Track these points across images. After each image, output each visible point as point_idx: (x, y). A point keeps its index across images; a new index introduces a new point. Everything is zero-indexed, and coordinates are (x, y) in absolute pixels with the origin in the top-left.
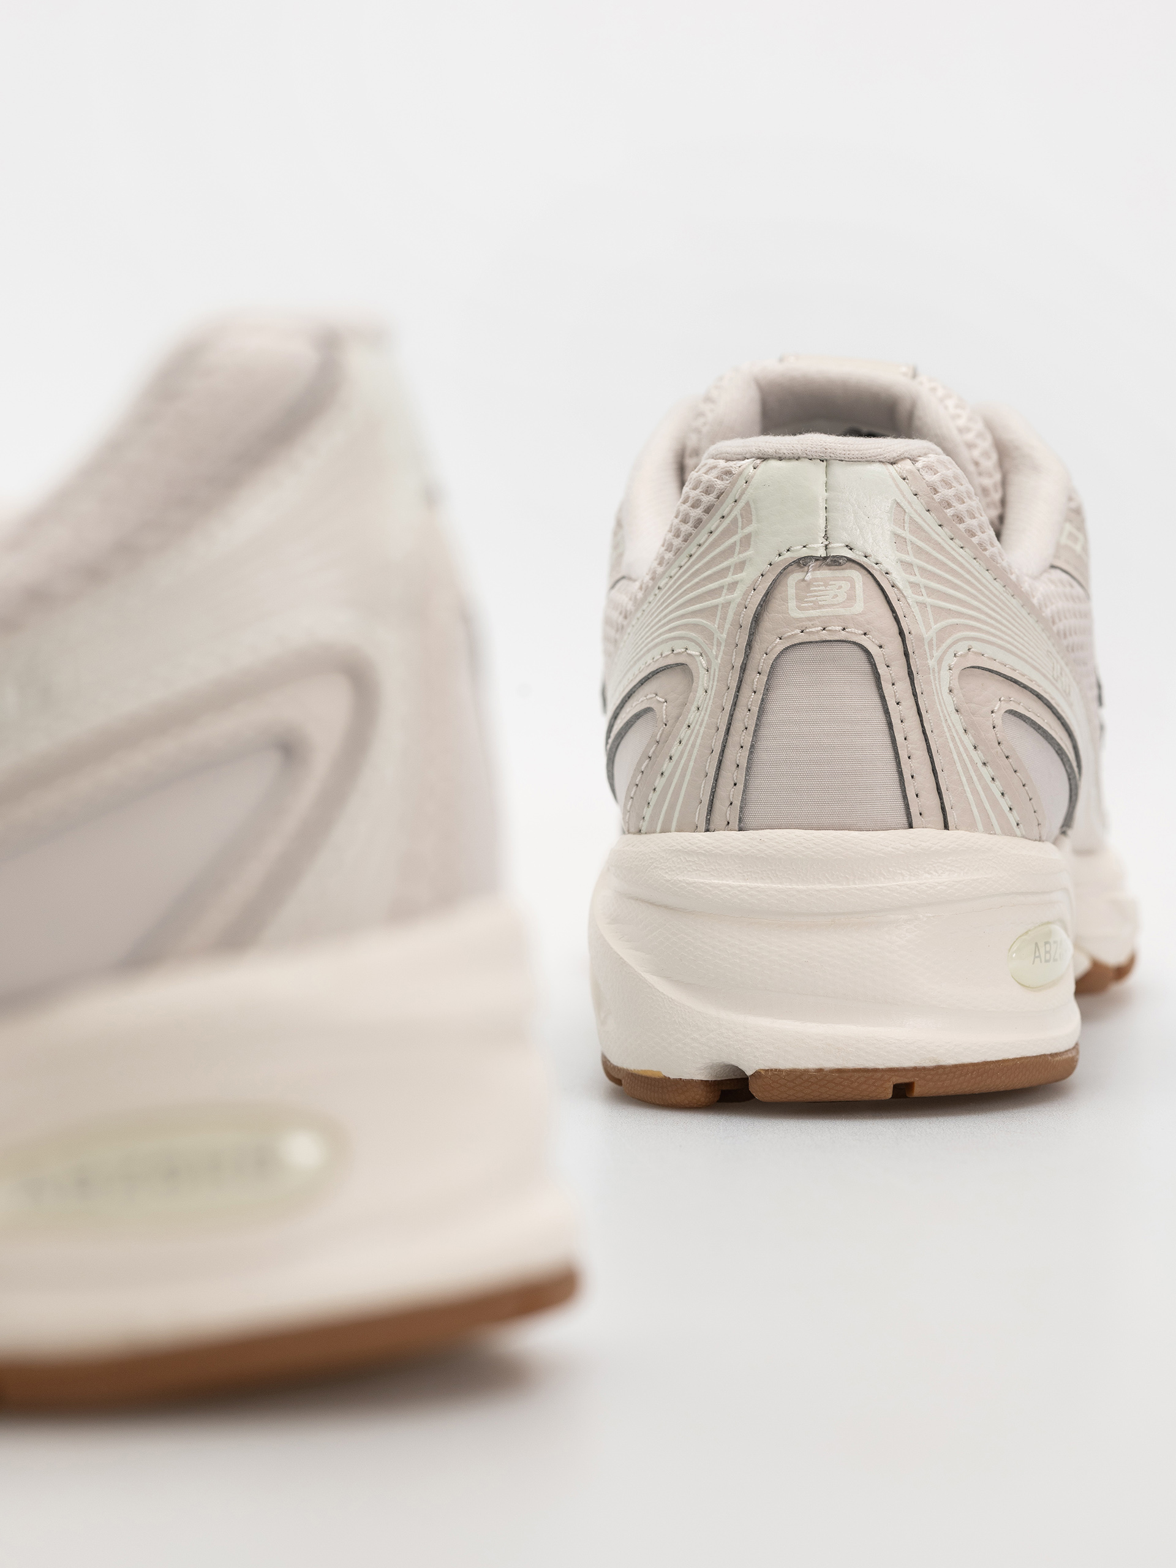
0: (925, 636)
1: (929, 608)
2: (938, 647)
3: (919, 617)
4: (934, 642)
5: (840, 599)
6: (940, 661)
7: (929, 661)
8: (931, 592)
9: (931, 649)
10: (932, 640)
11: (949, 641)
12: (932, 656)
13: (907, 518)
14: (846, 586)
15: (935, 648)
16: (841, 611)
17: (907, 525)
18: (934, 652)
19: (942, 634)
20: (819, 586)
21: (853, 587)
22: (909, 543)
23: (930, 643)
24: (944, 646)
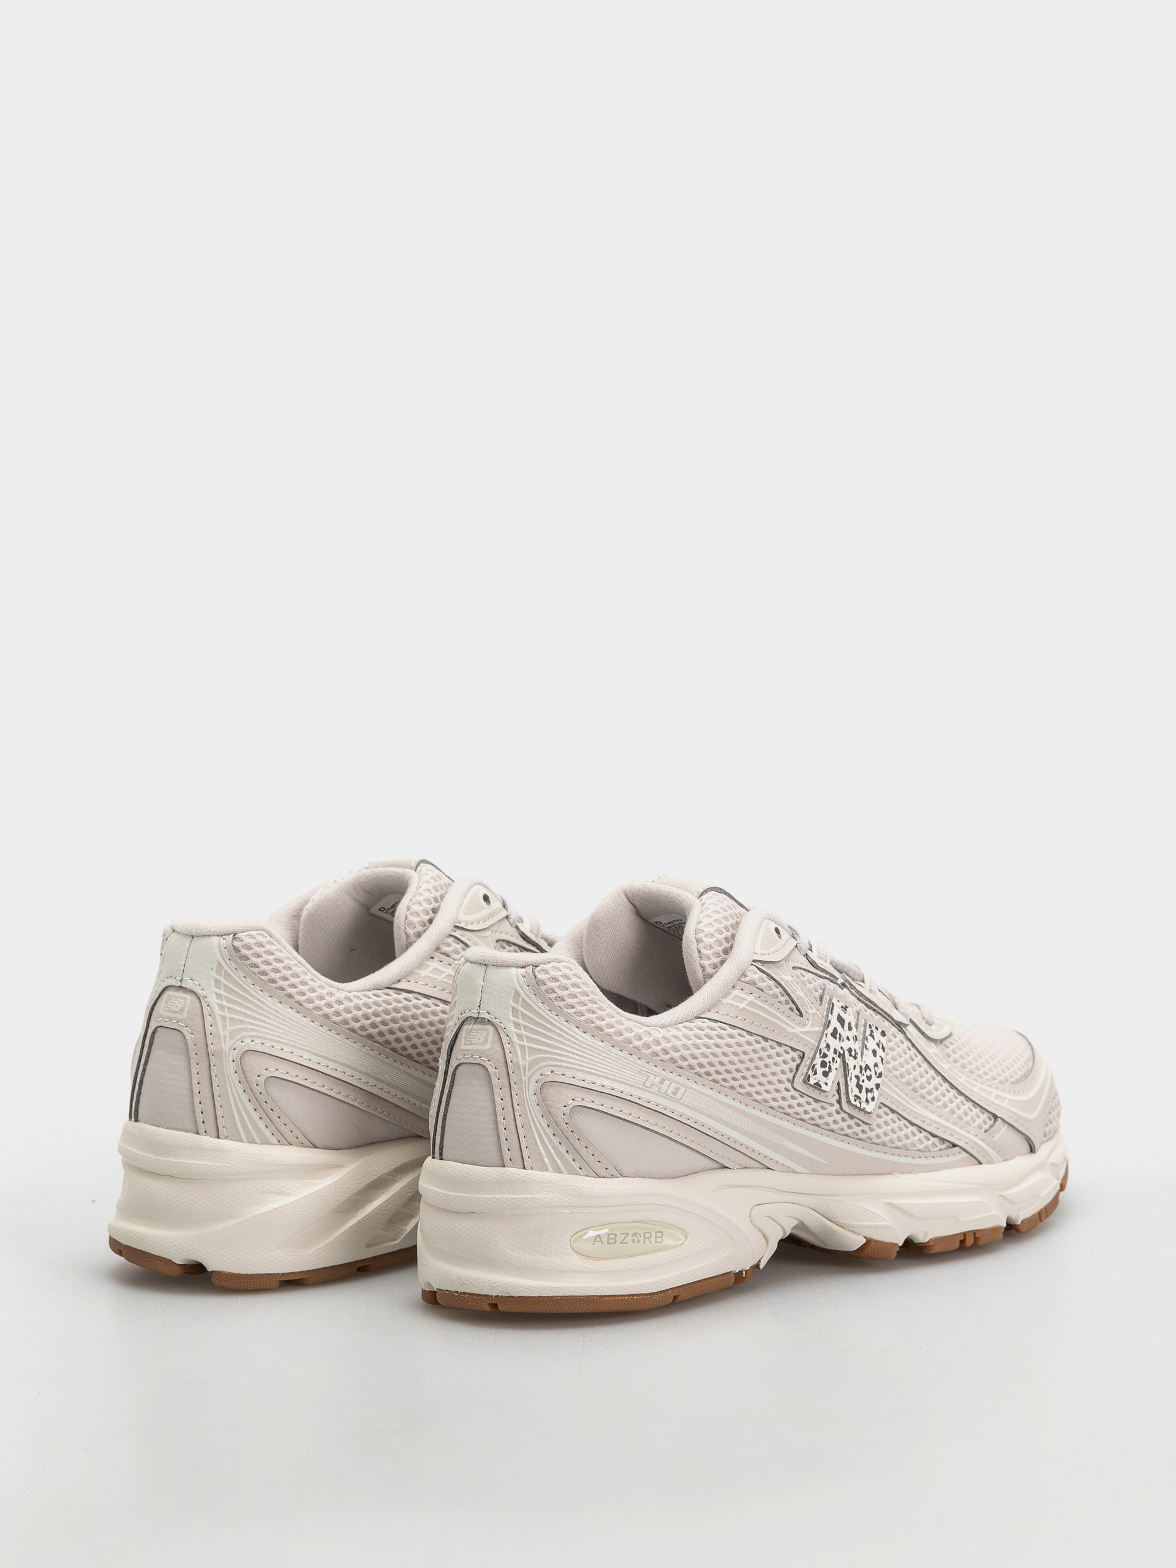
0: (521, 1063)
1: (526, 1049)
2: (529, 1070)
3: (519, 1054)
4: (527, 1066)
5: (481, 1041)
6: (529, 1079)
7: (523, 1078)
8: (529, 1039)
9: (525, 1072)
10: (525, 1066)
11: (536, 1067)
12: (525, 1075)
13: (520, 999)
14: (485, 1033)
15: (527, 1070)
16: (480, 1047)
17: (520, 1003)
18: (527, 1073)
19: (532, 1064)
20: (474, 1033)
21: (488, 1035)
22: (520, 1013)
23: (524, 1068)
24: (533, 1070)
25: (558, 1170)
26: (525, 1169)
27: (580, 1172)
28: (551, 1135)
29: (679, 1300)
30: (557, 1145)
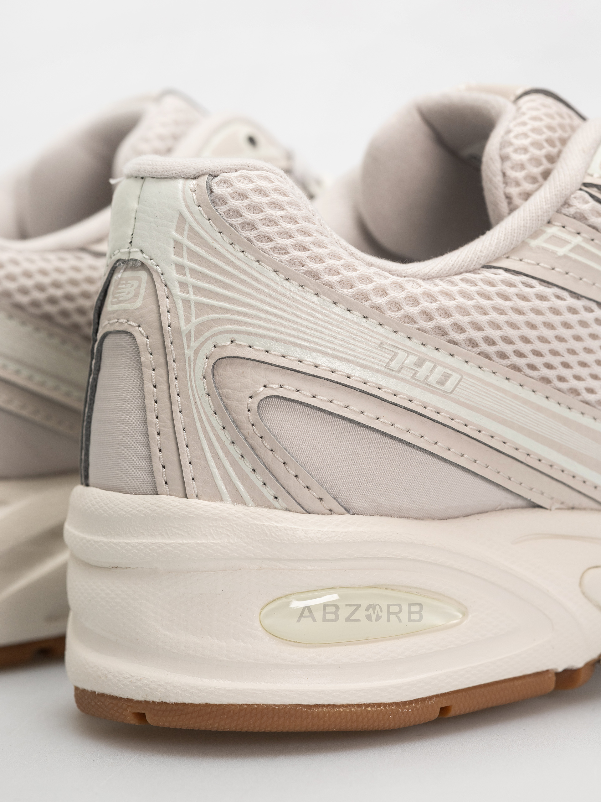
0: (183, 328)
1: (193, 306)
2: (196, 338)
3: (181, 312)
4: (193, 333)
5: (130, 296)
6: (196, 352)
7: (186, 351)
8: (198, 290)
9: (189, 341)
10: (190, 332)
11: (207, 334)
12: (189, 347)
13: (187, 227)
14: (136, 283)
15: (193, 339)
16: (127, 306)
17: (186, 233)
18: (192, 344)
19: (201, 329)
20: (123, 284)
21: (139, 286)
22: (185, 249)
23: (188, 335)
24: (202, 339)
25: (239, 500)
26: (186, 497)
27: (275, 502)
28: (228, 443)
29: (452, 713)
30: (238, 459)
